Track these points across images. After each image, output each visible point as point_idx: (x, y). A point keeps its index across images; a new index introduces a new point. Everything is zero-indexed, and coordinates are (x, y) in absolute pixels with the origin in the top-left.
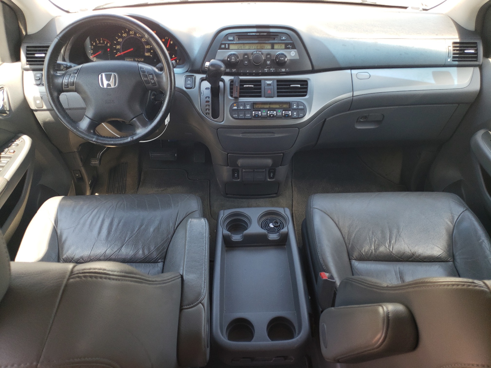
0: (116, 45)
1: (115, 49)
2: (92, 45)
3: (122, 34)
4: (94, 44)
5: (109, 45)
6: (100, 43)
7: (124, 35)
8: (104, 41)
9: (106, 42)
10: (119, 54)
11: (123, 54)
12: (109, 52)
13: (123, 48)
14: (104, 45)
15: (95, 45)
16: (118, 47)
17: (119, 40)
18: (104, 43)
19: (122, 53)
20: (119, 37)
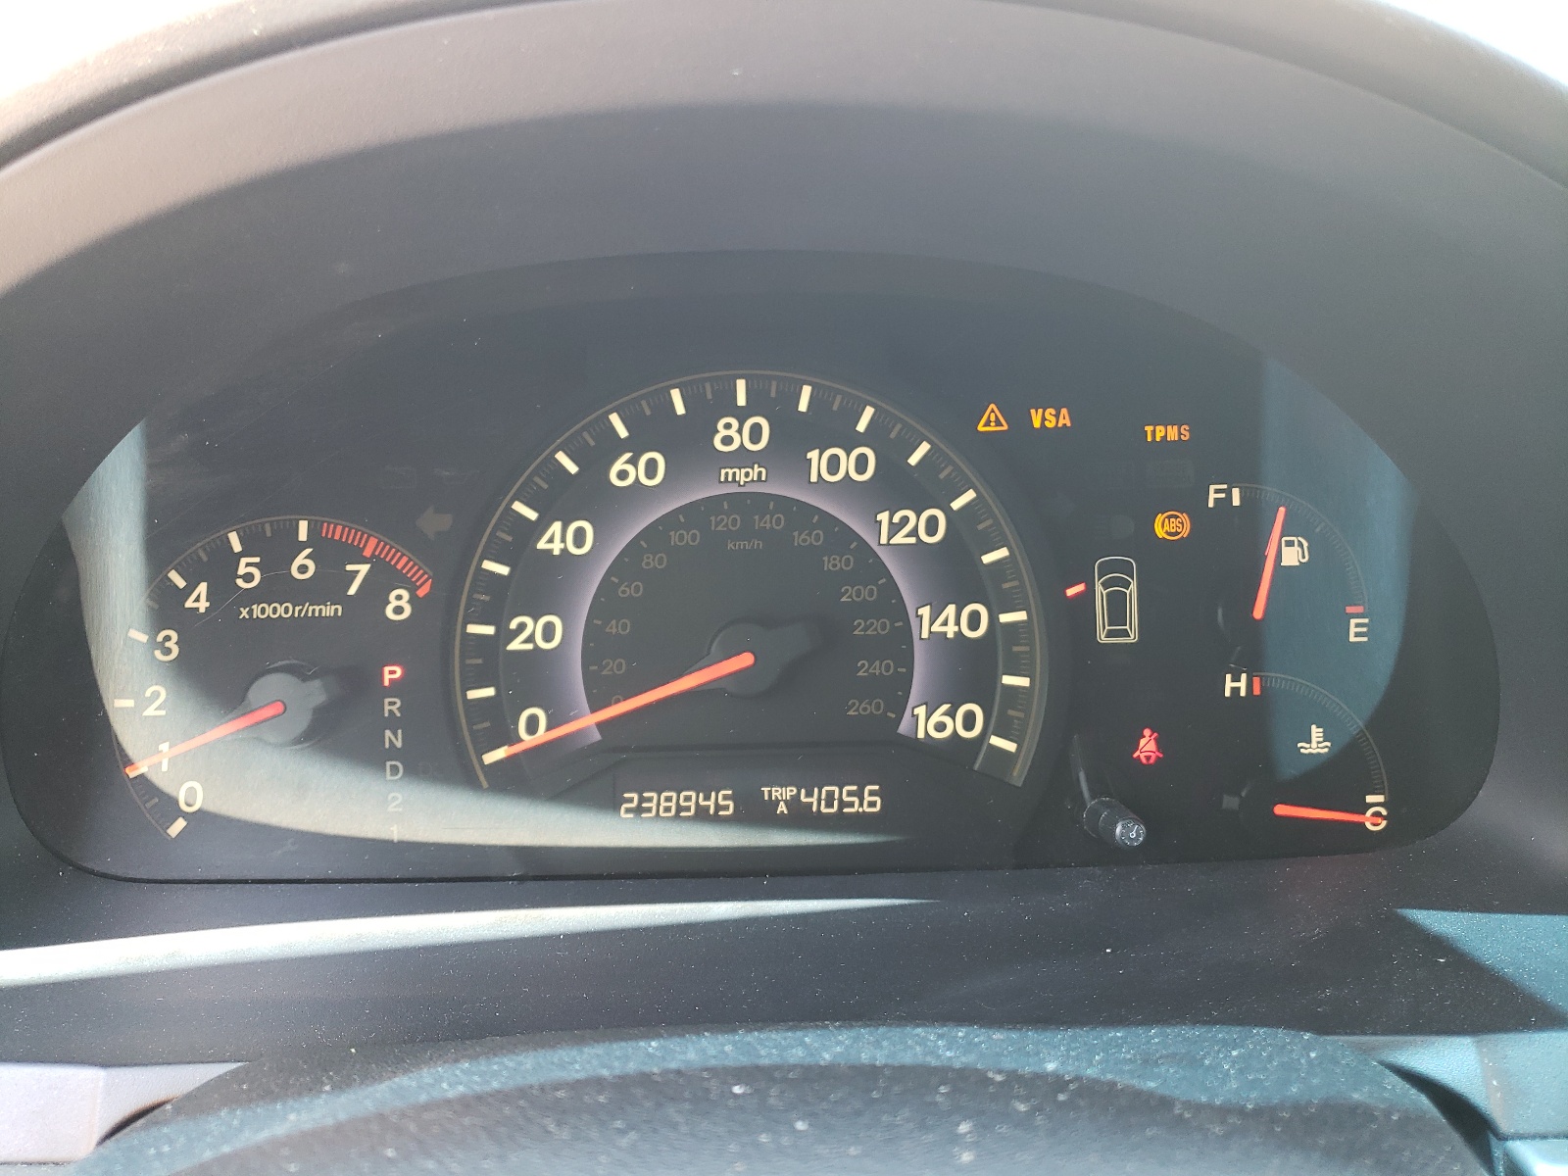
0: (500, 602)
1: (490, 660)
2: (165, 608)
3: (599, 452)
4: (199, 599)
5: (398, 605)
6: (277, 586)
7: (624, 472)
8: (332, 557)
9: (364, 569)
10: (534, 728)
11: (600, 725)
12: (392, 706)
13: (596, 645)
14: (329, 611)
15: (203, 606)
16: (530, 633)
17: (554, 540)
18: (328, 584)
19: (587, 722)
20: (561, 498)
